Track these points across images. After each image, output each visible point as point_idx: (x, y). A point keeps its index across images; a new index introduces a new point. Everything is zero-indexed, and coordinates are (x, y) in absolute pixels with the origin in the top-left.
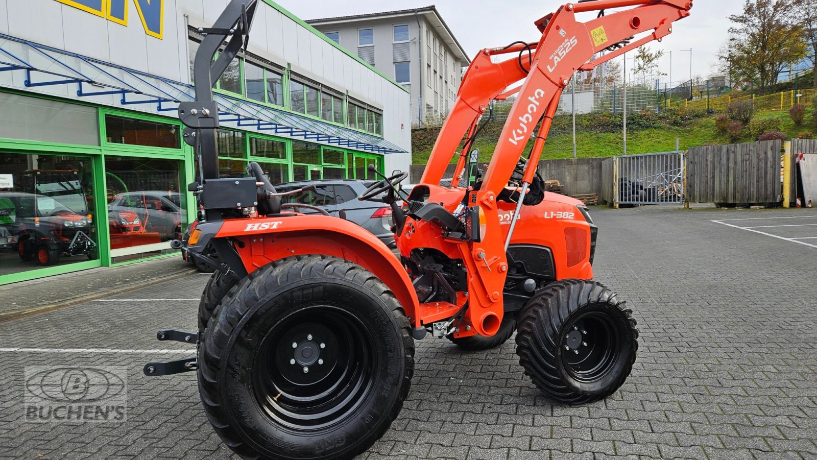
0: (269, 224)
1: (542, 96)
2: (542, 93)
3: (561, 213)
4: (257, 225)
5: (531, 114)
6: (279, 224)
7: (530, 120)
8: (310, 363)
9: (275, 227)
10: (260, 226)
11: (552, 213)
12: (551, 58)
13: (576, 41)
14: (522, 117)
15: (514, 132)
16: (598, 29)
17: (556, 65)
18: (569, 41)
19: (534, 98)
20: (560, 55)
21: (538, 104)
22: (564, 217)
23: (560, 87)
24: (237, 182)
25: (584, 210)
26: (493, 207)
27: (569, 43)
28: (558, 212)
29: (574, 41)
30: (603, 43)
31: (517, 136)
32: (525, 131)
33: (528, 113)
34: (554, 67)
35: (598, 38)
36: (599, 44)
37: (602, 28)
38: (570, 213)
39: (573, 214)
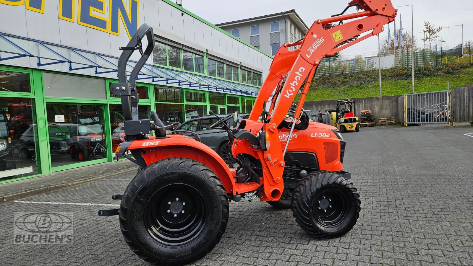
0: (154, 142)
1: (303, 71)
2: (304, 69)
3: (322, 134)
4: (148, 143)
5: (297, 81)
6: (159, 142)
7: (297, 84)
8: (178, 212)
9: (157, 144)
10: (149, 143)
11: (316, 134)
12: (308, 50)
13: (323, 40)
14: (292, 83)
15: (287, 91)
16: (337, 32)
17: (311, 54)
18: (319, 40)
19: (298, 72)
20: (314, 48)
21: (301, 75)
22: (323, 136)
23: (314, 66)
24: (140, 122)
25: (336, 132)
26: (276, 132)
27: (319, 41)
28: (319, 134)
29: (322, 40)
30: (340, 40)
31: (289, 93)
32: (294, 90)
33: (296, 81)
34: (310, 55)
35: (337, 38)
36: (338, 41)
37: (339, 31)
38: (327, 134)
39: (329, 135)
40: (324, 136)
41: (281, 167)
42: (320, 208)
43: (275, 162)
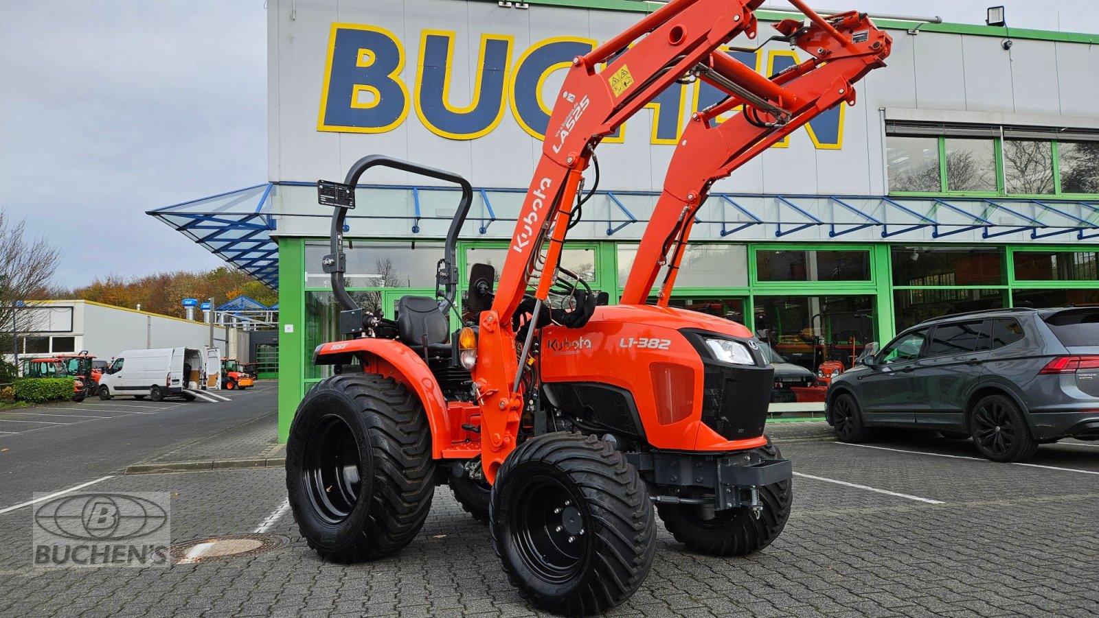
1: (548, 185)
2: (549, 181)
3: (646, 340)
5: (536, 212)
7: (536, 219)
9: (344, 347)
11: (631, 340)
12: (557, 136)
13: (588, 101)
14: (527, 218)
15: (518, 238)
16: (619, 72)
17: (563, 141)
18: (579, 105)
19: (539, 191)
20: (568, 126)
21: (543, 197)
22: (649, 346)
23: (570, 169)
24: (353, 313)
25: (697, 337)
26: (494, 330)
27: (579, 108)
28: (640, 339)
29: (585, 103)
30: (626, 88)
31: (522, 242)
32: (530, 234)
33: (534, 211)
34: (561, 145)
35: (619, 85)
36: (621, 92)
37: (625, 67)
38: (662, 340)
39: (669, 342)
40: (653, 345)
41: (502, 410)
42: (559, 529)
43: (486, 398)
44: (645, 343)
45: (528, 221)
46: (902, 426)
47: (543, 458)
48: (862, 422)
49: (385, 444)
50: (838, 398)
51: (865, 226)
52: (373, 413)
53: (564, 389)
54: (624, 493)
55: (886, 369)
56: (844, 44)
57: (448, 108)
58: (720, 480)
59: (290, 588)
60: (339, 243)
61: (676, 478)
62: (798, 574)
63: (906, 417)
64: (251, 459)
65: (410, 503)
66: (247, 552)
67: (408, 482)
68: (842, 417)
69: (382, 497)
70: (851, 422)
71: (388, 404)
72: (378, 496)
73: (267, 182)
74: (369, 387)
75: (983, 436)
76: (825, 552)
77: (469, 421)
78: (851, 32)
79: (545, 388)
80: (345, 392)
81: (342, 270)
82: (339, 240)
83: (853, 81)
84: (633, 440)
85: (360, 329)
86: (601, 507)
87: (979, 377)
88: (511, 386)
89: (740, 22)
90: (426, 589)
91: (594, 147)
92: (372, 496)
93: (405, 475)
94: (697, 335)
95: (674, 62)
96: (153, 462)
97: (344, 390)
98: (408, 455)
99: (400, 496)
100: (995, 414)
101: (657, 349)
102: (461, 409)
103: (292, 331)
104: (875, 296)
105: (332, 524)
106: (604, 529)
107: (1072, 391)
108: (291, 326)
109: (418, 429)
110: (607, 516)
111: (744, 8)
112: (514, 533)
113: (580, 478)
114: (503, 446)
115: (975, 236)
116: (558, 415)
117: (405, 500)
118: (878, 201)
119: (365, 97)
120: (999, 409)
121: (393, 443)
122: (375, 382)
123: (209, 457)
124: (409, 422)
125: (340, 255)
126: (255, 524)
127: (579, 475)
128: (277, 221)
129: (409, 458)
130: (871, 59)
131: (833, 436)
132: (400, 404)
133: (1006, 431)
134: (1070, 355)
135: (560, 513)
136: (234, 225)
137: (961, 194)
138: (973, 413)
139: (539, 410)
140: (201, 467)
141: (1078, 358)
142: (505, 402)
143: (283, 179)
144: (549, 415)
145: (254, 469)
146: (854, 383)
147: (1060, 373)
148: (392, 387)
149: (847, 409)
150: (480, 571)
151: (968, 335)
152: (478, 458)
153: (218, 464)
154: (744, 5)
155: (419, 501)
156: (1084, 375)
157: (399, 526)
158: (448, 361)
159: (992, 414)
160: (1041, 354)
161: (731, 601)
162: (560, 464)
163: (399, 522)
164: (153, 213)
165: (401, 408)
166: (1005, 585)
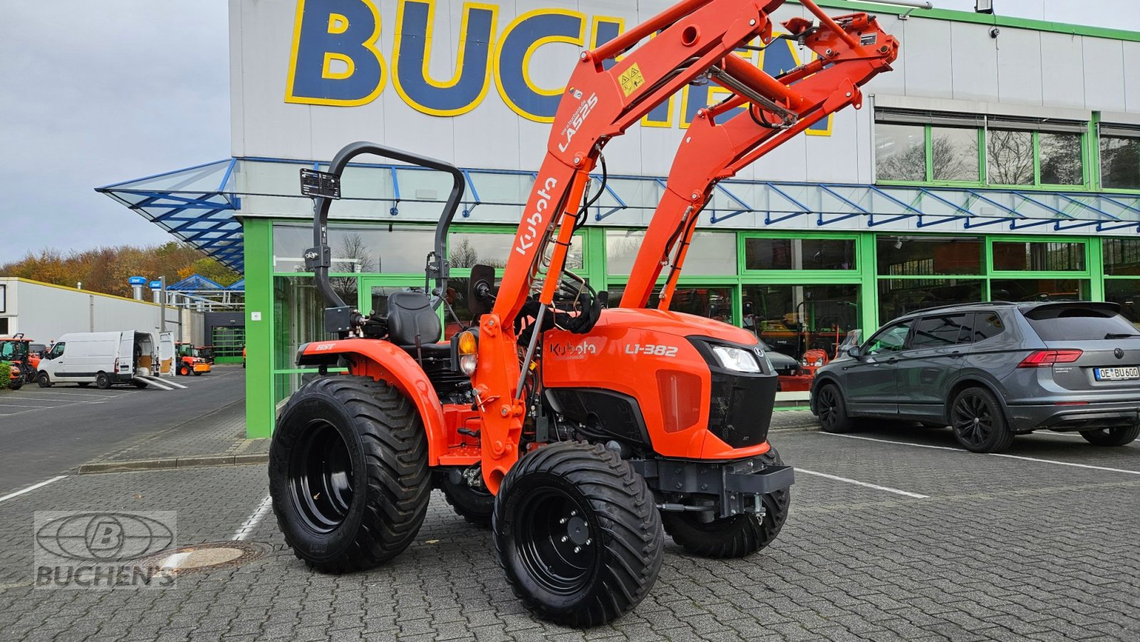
1: (553, 186)
2: (554, 181)
3: (653, 346)
4: (323, 346)
5: (541, 213)
7: (540, 221)
9: (331, 348)
11: (637, 346)
12: (563, 134)
13: (596, 99)
14: (531, 218)
15: (521, 239)
16: (630, 70)
17: (569, 140)
18: (587, 103)
19: (544, 191)
20: (575, 124)
21: (548, 197)
23: (576, 170)
24: (339, 310)
25: (704, 345)
26: (496, 334)
27: (586, 106)
28: (647, 346)
29: (593, 100)
30: (637, 88)
31: (525, 244)
32: (534, 236)
33: (538, 212)
34: (567, 144)
35: (629, 84)
36: (631, 92)
37: (635, 66)
38: (669, 348)
39: (676, 350)
40: (659, 352)
41: (504, 417)
42: (564, 539)
43: (486, 404)
44: (652, 350)
45: (532, 221)
46: (884, 416)
47: (551, 469)
48: (845, 412)
49: (379, 451)
50: (823, 388)
51: (852, 215)
52: (366, 419)
53: (567, 395)
54: (633, 504)
55: (870, 360)
56: (852, 46)
57: (428, 81)
58: (725, 487)
59: (280, 602)
60: (323, 235)
61: (681, 485)
62: (796, 576)
63: (889, 408)
64: (218, 456)
65: (405, 511)
66: (229, 562)
67: (403, 490)
68: (826, 407)
69: (377, 506)
70: (835, 412)
71: (381, 409)
72: (372, 506)
73: (231, 158)
74: (360, 391)
75: (962, 427)
76: (820, 552)
77: (465, 425)
78: (859, 34)
79: (547, 393)
80: (335, 397)
81: (327, 265)
82: (323, 232)
83: (859, 84)
84: (638, 447)
85: (348, 328)
86: (611, 519)
87: (960, 370)
88: (514, 392)
89: (756, 26)
90: (424, 600)
91: (602, 147)
92: (366, 505)
93: (400, 483)
94: (705, 343)
95: (687, 64)
96: (109, 460)
97: (334, 394)
98: (404, 462)
99: (395, 505)
100: (974, 406)
101: (664, 356)
102: (456, 412)
103: (259, 318)
104: (859, 286)
105: (321, 533)
106: (613, 541)
107: (1048, 384)
108: (259, 314)
109: (413, 435)
110: (615, 528)
111: (760, 12)
112: (519, 545)
113: (589, 491)
114: (505, 454)
115: (957, 227)
116: (560, 420)
117: (400, 509)
118: (865, 190)
119: (338, 67)
120: (979, 401)
121: (387, 450)
122: (366, 386)
123: (171, 454)
124: (403, 428)
125: (324, 248)
126: (232, 531)
127: (588, 487)
128: (242, 200)
129: (404, 466)
130: (877, 63)
131: (817, 426)
132: (393, 409)
133: (985, 422)
134: (1048, 350)
135: (566, 523)
136: (191, 204)
137: (945, 184)
138: (954, 404)
139: (540, 416)
140: (163, 465)
141: (1055, 353)
142: (507, 408)
143: (248, 154)
144: (551, 421)
145: (223, 467)
146: (839, 373)
147: (1037, 366)
148: (384, 391)
149: (832, 400)
150: (479, 580)
151: (950, 327)
152: (478, 465)
153: (182, 462)
154: (760, 9)
155: (414, 510)
156: (1059, 369)
157: (394, 535)
158: (442, 362)
159: (972, 405)
160: (1018, 348)
161: (734, 606)
162: (568, 476)
163: (394, 531)
164: (104, 190)
165: (395, 414)
166: (993, 584)
